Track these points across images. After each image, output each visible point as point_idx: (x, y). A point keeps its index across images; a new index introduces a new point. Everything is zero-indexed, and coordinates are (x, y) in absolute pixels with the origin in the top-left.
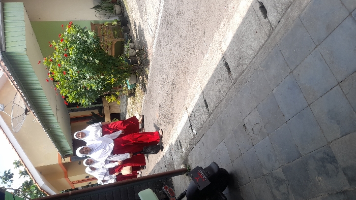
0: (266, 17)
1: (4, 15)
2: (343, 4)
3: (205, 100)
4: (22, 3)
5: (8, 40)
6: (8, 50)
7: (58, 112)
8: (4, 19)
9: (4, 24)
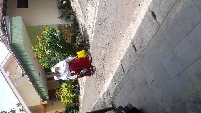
0: (155, 19)
1: (11, 23)
3: (122, 67)
4: (21, 17)
5: (13, 37)
6: (13, 42)
7: (40, 75)
8: (11, 25)
9: (11, 28)
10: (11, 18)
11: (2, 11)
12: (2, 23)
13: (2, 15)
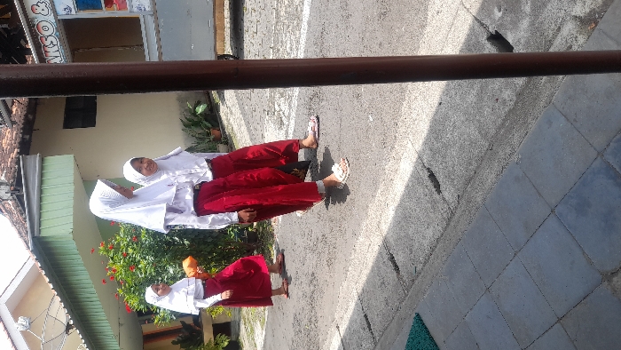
0: (439, 192)
1: (42, 177)
2: (540, 194)
3: (366, 316)
4: (72, 156)
5: (45, 216)
6: (44, 234)
7: (122, 328)
8: (41, 182)
9: (41, 192)
10: (42, 161)
11: (18, 140)
12: (14, 178)
13: (18, 153)
